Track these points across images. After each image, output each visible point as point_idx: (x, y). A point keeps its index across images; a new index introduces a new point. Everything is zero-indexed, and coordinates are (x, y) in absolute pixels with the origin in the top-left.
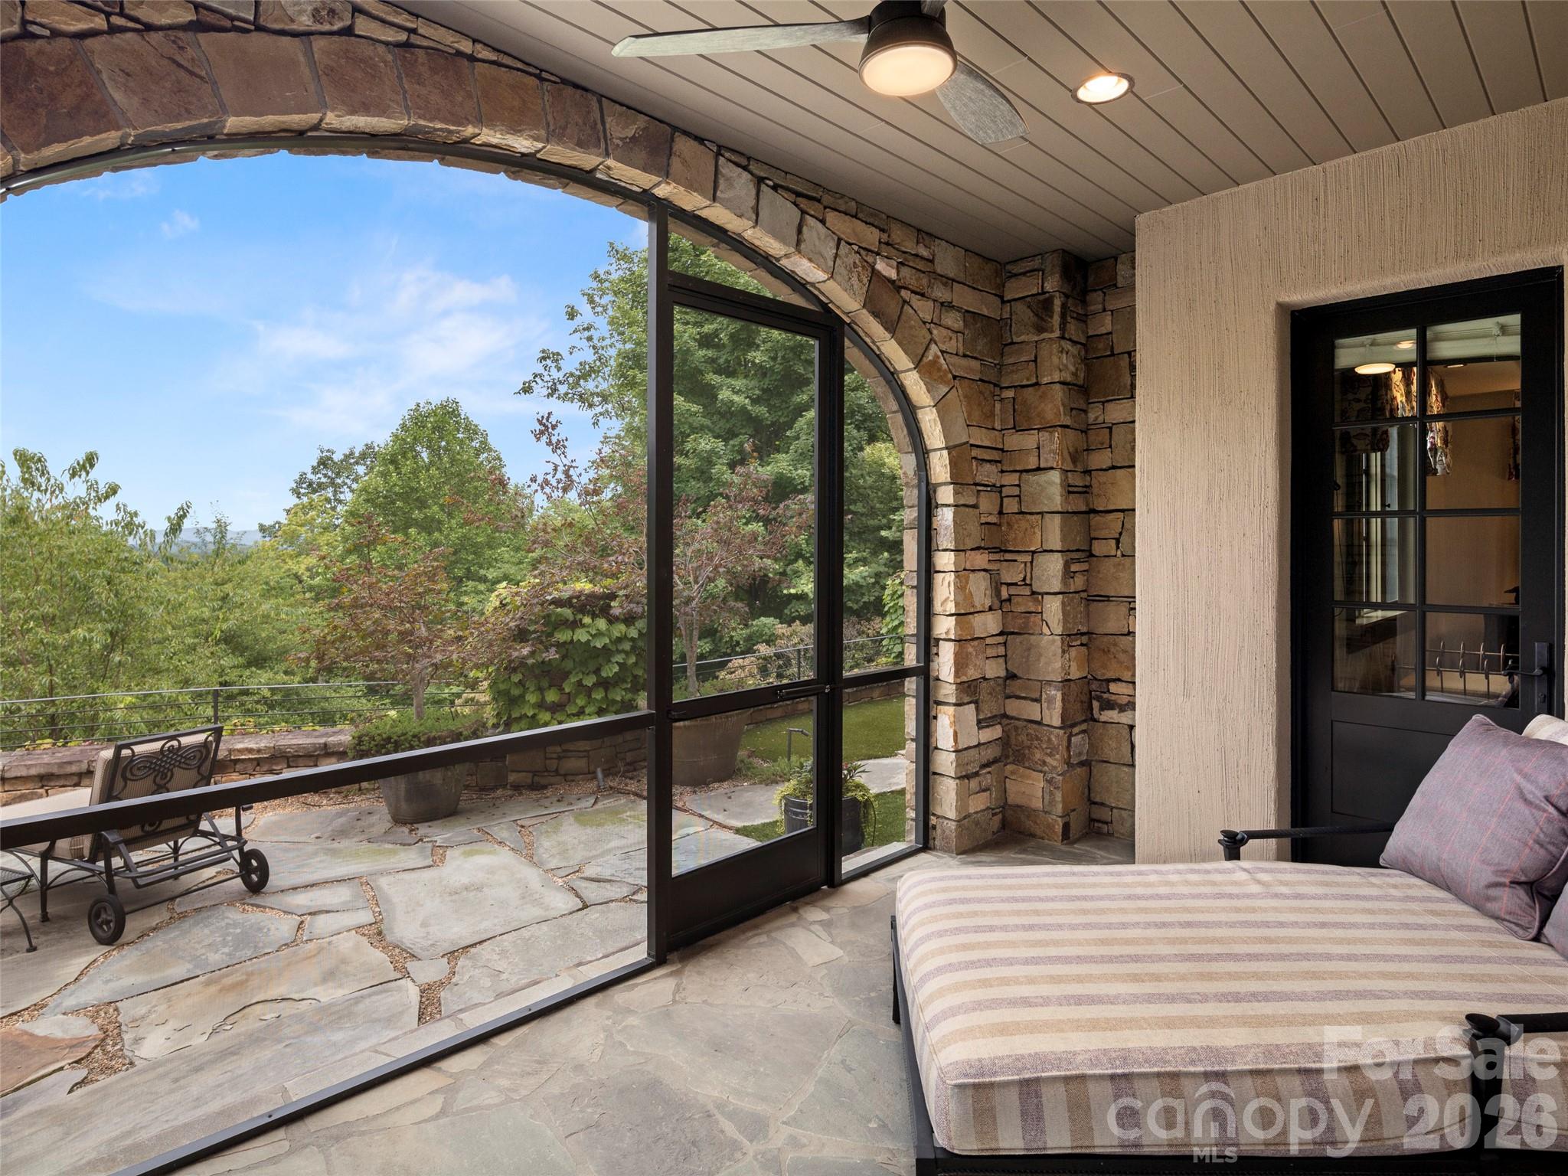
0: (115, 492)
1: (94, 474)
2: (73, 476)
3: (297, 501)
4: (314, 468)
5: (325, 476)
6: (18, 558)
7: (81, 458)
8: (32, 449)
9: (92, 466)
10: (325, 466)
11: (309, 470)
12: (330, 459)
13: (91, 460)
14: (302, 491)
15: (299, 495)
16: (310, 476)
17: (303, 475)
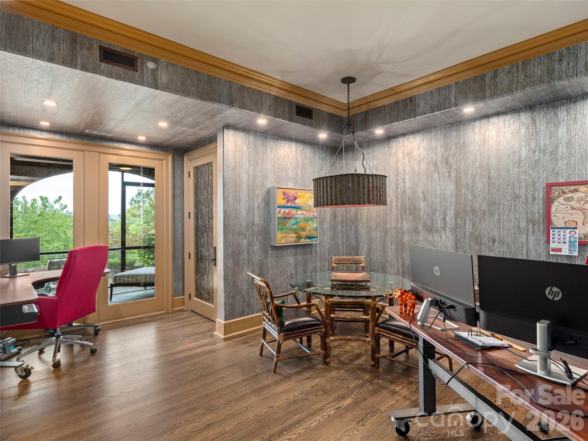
0: (66, 207)
1: (61, 202)
2: (55, 203)
3: (131, 206)
4: (136, 196)
5: (140, 198)
6: (41, 225)
7: (57, 198)
8: (44, 196)
9: (60, 200)
10: (140, 195)
11: (135, 196)
12: (142, 192)
13: (60, 198)
14: (133, 203)
15: (131, 205)
16: (135, 199)
17: (133, 198)
